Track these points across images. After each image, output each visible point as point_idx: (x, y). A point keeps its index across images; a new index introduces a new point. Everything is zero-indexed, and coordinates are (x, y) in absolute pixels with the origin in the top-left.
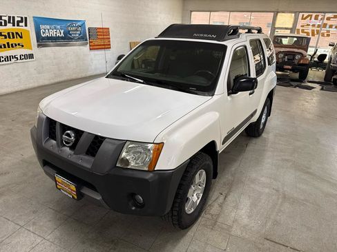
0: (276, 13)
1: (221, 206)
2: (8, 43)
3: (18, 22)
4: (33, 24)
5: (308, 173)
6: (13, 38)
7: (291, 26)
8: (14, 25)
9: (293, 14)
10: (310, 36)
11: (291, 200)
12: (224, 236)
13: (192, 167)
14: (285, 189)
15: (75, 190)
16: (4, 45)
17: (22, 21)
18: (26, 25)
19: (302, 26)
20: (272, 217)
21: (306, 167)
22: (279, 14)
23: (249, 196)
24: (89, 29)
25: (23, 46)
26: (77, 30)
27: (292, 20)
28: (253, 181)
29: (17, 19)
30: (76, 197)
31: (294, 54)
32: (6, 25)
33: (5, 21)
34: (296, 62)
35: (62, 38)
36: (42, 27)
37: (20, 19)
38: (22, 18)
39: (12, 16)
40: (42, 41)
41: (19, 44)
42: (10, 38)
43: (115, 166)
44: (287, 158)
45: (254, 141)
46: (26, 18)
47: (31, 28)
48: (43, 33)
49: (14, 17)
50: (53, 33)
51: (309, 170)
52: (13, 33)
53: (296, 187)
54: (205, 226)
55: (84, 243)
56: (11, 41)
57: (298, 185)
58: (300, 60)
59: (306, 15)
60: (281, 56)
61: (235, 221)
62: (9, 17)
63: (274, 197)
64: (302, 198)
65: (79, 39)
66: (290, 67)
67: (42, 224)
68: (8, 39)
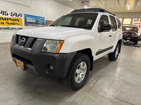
0: (123, 19)
1: (94, 84)
2: (13, 23)
3: (18, 15)
4: (24, 16)
5: (138, 75)
6: (16, 21)
7: (130, 24)
8: (16, 16)
9: (131, 19)
10: (138, 28)
11: (130, 84)
12: (94, 95)
13: (79, 58)
14: (127, 80)
15: (23, 65)
16: (12, 23)
17: (20, 15)
18: (21, 17)
19: (134, 24)
20: (120, 90)
21: (137, 73)
22: (124, 19)
23: (109, 81)
24: (46, 21)
25: (19, 24)
26: (41, 21)
27: (130, 21)
28: (111, 76)
29: (18, 14)
30: (23, 69)
31: (131, 33)
32: (13, 16)
33: (13, 14)
34: (132, 36)
35: (35, 23)
36: (27, 18)
37: (19, 14)
38: (20, 14)
39: (16, 13)
40: (27, 24)
41: (17, 24)
42: (14, 21)
43: (41, 51)
44: (128, 69)
45: (113, 62)
46: (21, 14)
47: (23, 18)
48: (28, 20)
49: (17, 13)
50: (31, 21)
51: (139, 74)
52: (15, 19)
53: (132, 79)
54: (85, 90)
55: (25, 93)
56: (15, 22)
57: (133, 79)
58: (134, 35)
59: (136, 19)
60: (126, 34)
61: (101, 90)
62: (15, 13)
63: (121, 82)
64: (136, 84)
65: (42, 24)
66: (130, 39)
67: (8, 84)
68: (13, 22)
